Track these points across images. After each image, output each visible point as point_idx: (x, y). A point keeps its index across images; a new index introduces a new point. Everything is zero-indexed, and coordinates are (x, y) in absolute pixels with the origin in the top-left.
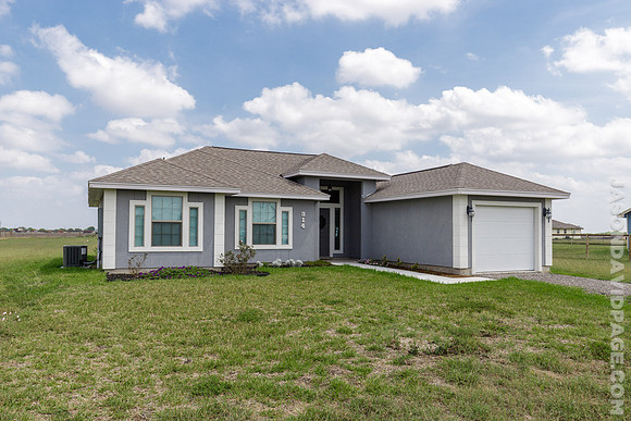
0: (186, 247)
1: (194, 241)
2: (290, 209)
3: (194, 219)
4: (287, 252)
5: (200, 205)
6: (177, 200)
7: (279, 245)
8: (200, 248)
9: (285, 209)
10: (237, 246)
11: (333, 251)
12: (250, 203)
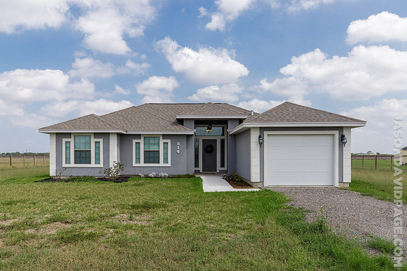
0: (93, 165)
1: (97, 161)
2: (169, 141)
3: (97, 148)
4: (167, 169)
5: (101, 140)
6: (88, 138)
7: (161, 164)
8: (101, 165)
9: (166, 141)
10: (134, 165)
11: (219, 168)
12: (142, 138)
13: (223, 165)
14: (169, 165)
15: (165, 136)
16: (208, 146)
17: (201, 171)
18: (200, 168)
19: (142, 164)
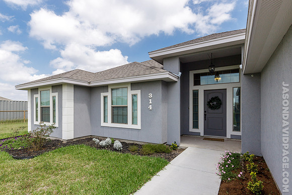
0: (51, 123)
2: (138, 92)
4: (137, 132)
5: (56, 95)
7: (130, 125)
9: (134, 92)
10: (103, 124)
11: (230, 132)
12: (110, 90)
13: (237, 128)
14: (138, 126)
15: (135, 85)
16: (213, 99)
17: (202, 134)
18: (201, 130)
19: (110, 124)
